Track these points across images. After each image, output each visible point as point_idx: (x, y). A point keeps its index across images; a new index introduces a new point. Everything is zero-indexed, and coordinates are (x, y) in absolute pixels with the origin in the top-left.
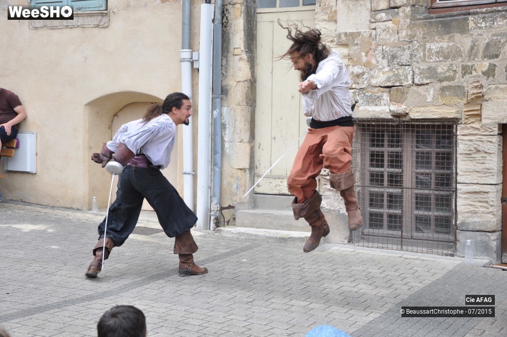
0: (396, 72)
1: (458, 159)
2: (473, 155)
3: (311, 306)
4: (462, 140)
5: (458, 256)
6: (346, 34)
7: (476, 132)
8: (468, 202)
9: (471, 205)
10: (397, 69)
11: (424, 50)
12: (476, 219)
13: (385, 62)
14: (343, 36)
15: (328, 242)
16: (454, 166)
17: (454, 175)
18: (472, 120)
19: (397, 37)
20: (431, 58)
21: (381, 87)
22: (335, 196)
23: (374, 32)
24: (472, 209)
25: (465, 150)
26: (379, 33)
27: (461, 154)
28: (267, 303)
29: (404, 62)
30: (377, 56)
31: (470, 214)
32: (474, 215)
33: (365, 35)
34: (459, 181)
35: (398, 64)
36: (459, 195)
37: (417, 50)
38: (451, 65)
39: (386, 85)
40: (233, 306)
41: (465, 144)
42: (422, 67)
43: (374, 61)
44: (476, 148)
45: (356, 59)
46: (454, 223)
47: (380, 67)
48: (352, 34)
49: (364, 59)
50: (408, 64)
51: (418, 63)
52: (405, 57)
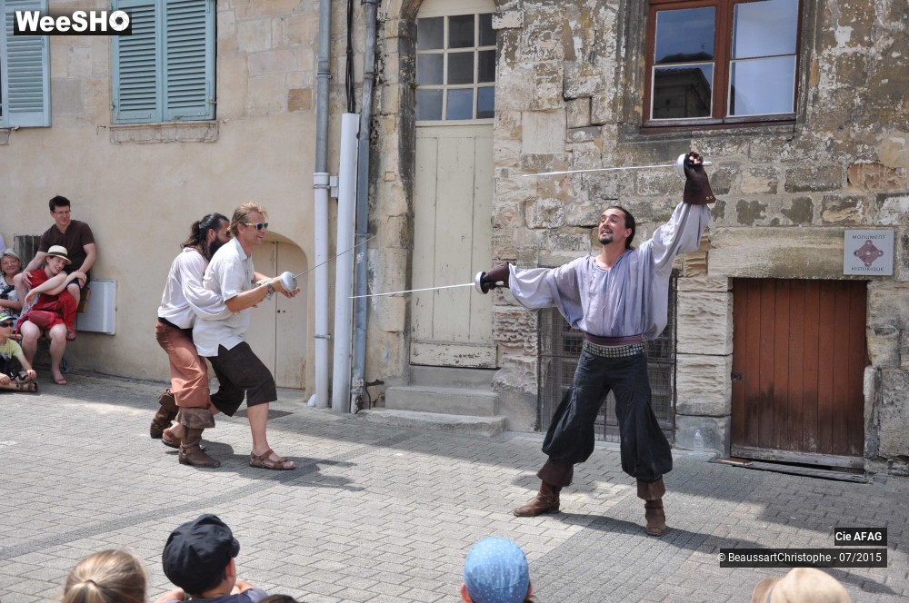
0: (599, 208)
1: (678, 323)
2: (698, 318)
3: (493, 516)
4: (684, 297)
5: (677, 448)
6: (534, 156)
7: (700, 287)
8: (691, 378)
9: (694, 382)
10: (601, 204)
11: (635, 181)
12: (701, 401)
13: (585, 194)
14: (530, 159)
15: (508, 430)
16: (673, 331)
17: (673, 343)
18: (696, 272)
19: (600, 162)
20: (644, 191)
21: (580, 226)
22: (518, 368)
23: (570, 155)
24: (695, 386)
25: (687, 311)
26: (577, 156)
27: (682, 316)
28: (433, 513)
29: (610, 194)
30: (575, 186)
31: (693, 394)
32: (698, 395)
33: (559, 158)
34: (679, 351)
35: (602, 197)
36: (679, 368)
37: (626, 179)
38: (670, 200)
39: (586, 224)
40: (389, 517)
41: (687, 303)
42: (632, 202)
43: (570, 193)
44: (700, 308)
45: (547, 189)
46: (672, 405)
47: (579, 200)
48: (541, 157)
49: (558, 190)
50: (614, 197)
51: (627, 196)
52: (610, 189)
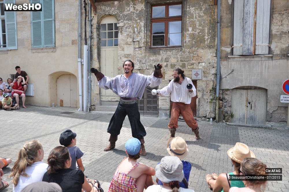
0: (141, 65)
5: (159, 117)
6: (127, 54)
8: (162, 102)
11: (149, 59)
12: (164, 107)
13: (138, 63)
14: (126, 55)
19: (141, 55)
20: (151, 62)
21: (137, 70)
23: (135, 54)
24: (163, 104)
30: (136, 61)
33: (132, 55)
35: (142, 63)
36: (159, 100)
37: (147, 59)
39: (139, 69)
42: (148, 64)
46: (158, 108)
47: (137, 64)
48: (129, 54)
52: (144, 62)
